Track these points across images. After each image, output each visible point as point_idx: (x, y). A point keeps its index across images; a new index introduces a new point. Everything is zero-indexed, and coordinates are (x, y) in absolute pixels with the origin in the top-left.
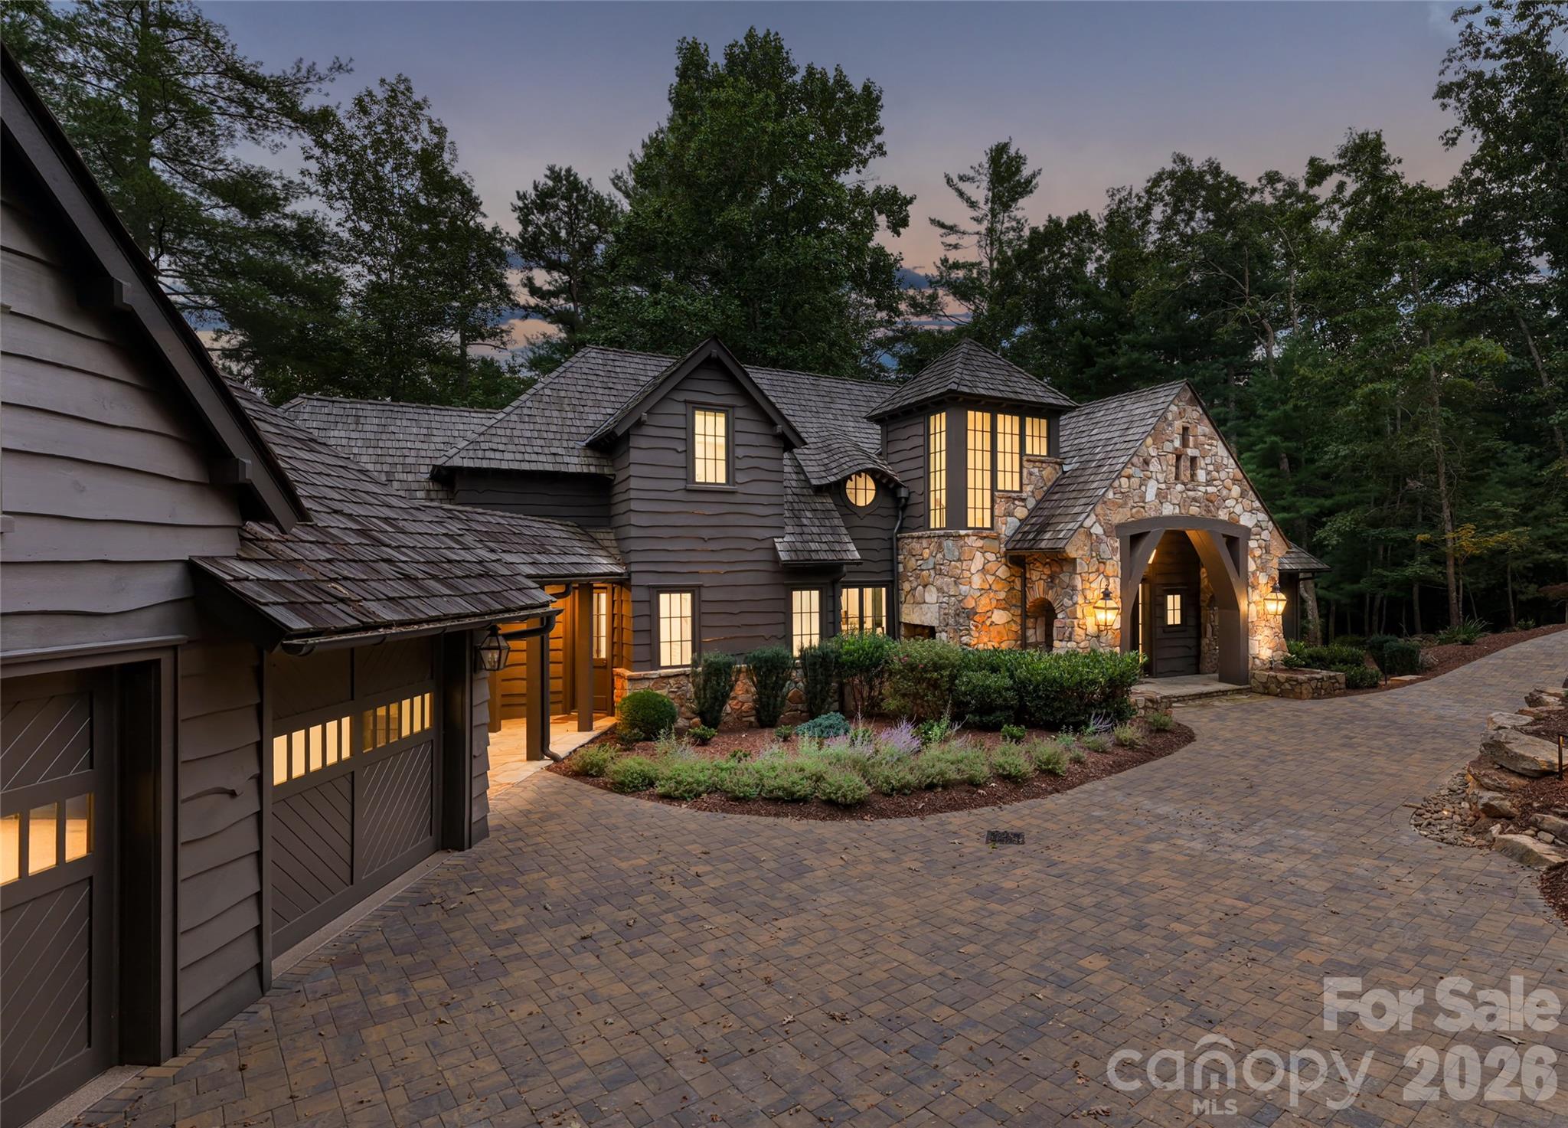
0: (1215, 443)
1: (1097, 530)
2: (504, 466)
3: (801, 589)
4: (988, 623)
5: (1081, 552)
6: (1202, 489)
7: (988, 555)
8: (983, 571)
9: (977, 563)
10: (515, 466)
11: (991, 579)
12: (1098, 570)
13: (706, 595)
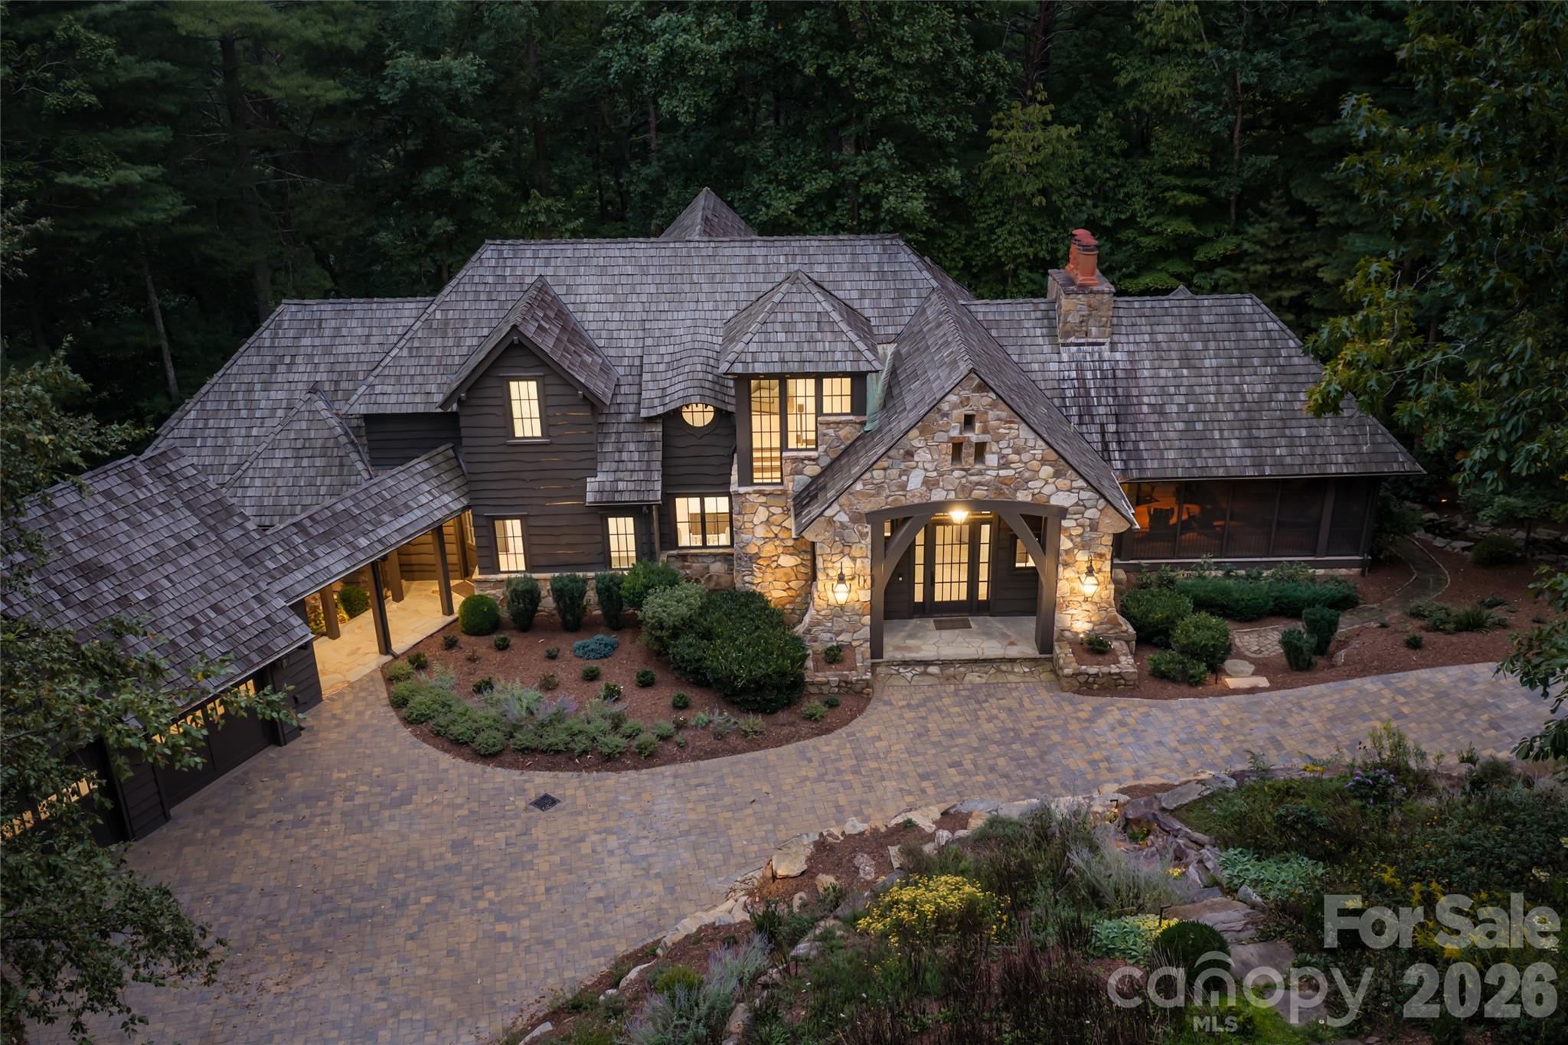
0: (1015, 426)
1: (843, 518)
2: (388, 411)
3: (616, 516)
4: (774, 565)
5: (820, 538)
6: (994, 473)
7: (773, 510)
8: (767, 522)
9: (762, 514)
10: (396, 410)
11: (776, 529)
12: (842, 552)
13: (533, 522)
